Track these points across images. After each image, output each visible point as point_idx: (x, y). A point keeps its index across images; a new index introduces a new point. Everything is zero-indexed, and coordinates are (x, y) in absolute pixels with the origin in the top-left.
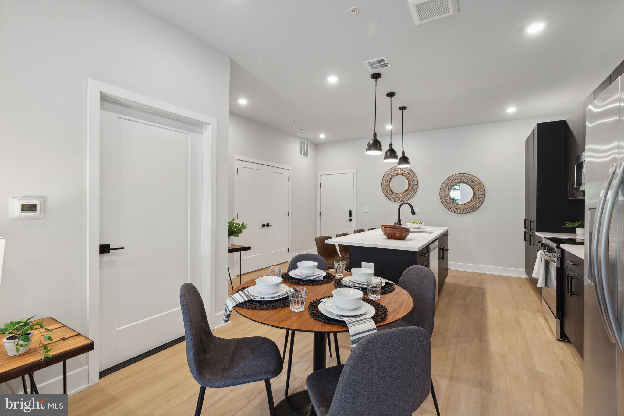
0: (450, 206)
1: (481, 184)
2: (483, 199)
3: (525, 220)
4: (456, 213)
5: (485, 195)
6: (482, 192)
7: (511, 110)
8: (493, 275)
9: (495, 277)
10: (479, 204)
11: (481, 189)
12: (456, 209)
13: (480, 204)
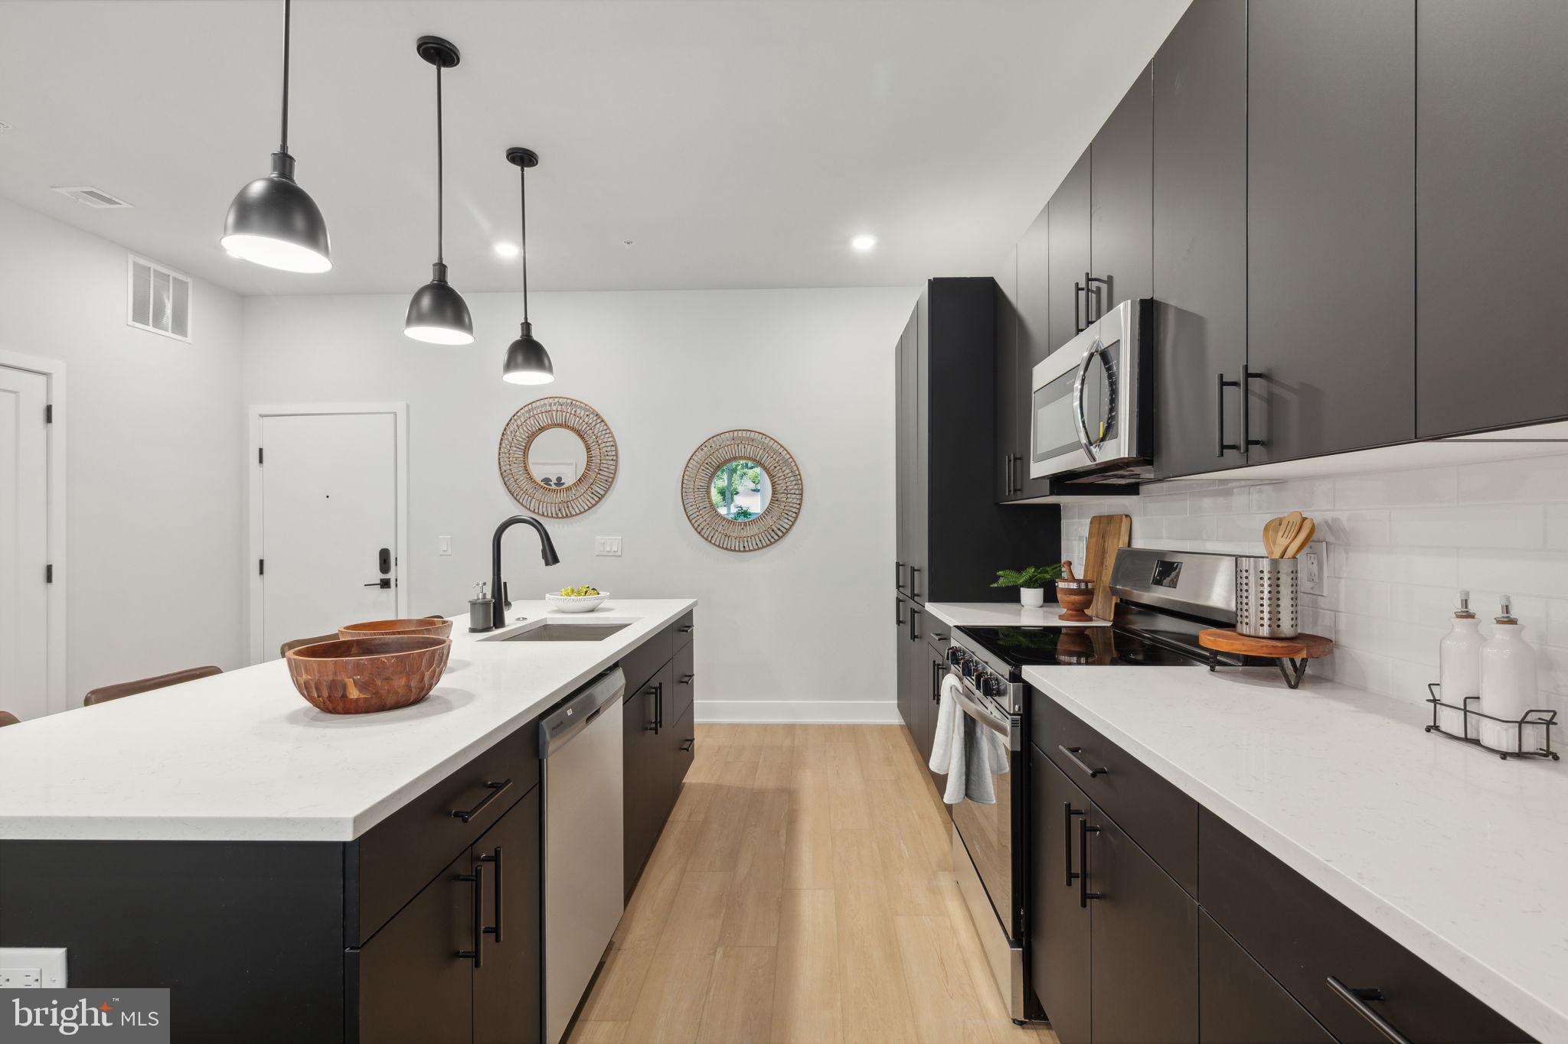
0: (710, 529)
1: (793, 464)
2: (798, 507)
3: (898, 565)
4: (726, 549)
5: (801, 494)
6: (796, 487)
7: (863, 243)
8: (823, 726)
9: (829, 732)
10: (786, 521)
11: (792, 478)
12: (727, 538)
13: (790, 523)
